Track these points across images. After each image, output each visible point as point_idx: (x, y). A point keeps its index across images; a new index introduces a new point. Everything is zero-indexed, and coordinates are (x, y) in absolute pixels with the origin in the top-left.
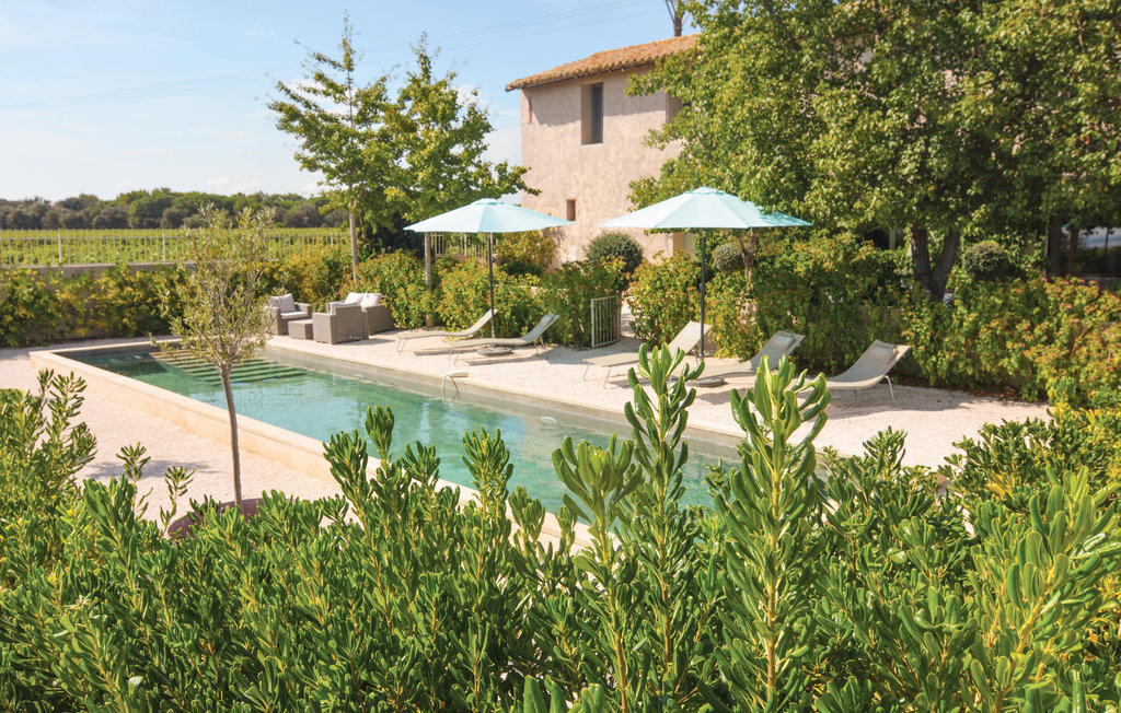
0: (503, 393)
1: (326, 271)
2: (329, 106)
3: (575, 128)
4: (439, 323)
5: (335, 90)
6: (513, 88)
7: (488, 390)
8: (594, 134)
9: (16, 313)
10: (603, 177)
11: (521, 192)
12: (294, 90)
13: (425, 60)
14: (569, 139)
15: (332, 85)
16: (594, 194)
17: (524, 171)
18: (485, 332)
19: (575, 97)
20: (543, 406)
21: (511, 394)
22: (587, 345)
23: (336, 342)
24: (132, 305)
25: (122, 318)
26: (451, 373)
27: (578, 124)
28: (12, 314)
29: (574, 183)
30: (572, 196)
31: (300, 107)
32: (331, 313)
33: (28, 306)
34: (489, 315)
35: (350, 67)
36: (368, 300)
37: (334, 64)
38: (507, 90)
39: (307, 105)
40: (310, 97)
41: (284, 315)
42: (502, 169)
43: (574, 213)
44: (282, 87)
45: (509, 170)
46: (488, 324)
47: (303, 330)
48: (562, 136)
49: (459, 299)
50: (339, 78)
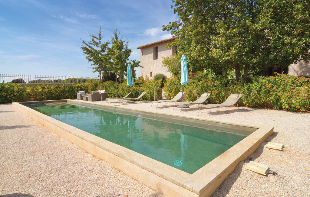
0: (128, 110)
1: (94, 86)
2: (95, 47)
3: (152, 55)
4: (119, 97)
5: (96, 44)
6: (138, 48)
7: (124, 109)
8: (156, 57)
9: (15, 94)
10: (158, 67)
11: (139, 67)
12: (87, 43)
13: (116, 36)
14: (151, 59)
15: (95, 42)
16: (156, 71)
17: (140, 62)
18: (128, 97)
19: (152, 49)
20: (139, 113)
21: (130, 110)
22: (153, 100)
23: (93, 101)
24: (45, 93)
25: (42, 96)
26: (115, 105)
27: (153, 54)
28: (13, 94)
29: (152, 68)
30: (151, 71)
31: (88, 47)
32: (92, 94)
33: (18, 92)
34: (129, 94)
35: (100, 39)
36: (103, 92)
37: (97, 38)
38: (137, 49)
39: (90, 47)
40: (91, 45)
41: (82, 95)
42: (134, 62)
43: (152, 75)
44: (84, 42)
45: (136, 62)
46: (129, 95)
47: (86, 98)
48: (149, 58)
49: (123, 90)
50: (98, 41)
